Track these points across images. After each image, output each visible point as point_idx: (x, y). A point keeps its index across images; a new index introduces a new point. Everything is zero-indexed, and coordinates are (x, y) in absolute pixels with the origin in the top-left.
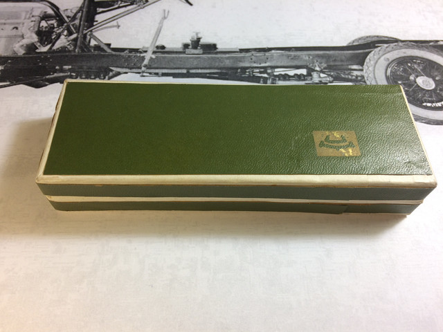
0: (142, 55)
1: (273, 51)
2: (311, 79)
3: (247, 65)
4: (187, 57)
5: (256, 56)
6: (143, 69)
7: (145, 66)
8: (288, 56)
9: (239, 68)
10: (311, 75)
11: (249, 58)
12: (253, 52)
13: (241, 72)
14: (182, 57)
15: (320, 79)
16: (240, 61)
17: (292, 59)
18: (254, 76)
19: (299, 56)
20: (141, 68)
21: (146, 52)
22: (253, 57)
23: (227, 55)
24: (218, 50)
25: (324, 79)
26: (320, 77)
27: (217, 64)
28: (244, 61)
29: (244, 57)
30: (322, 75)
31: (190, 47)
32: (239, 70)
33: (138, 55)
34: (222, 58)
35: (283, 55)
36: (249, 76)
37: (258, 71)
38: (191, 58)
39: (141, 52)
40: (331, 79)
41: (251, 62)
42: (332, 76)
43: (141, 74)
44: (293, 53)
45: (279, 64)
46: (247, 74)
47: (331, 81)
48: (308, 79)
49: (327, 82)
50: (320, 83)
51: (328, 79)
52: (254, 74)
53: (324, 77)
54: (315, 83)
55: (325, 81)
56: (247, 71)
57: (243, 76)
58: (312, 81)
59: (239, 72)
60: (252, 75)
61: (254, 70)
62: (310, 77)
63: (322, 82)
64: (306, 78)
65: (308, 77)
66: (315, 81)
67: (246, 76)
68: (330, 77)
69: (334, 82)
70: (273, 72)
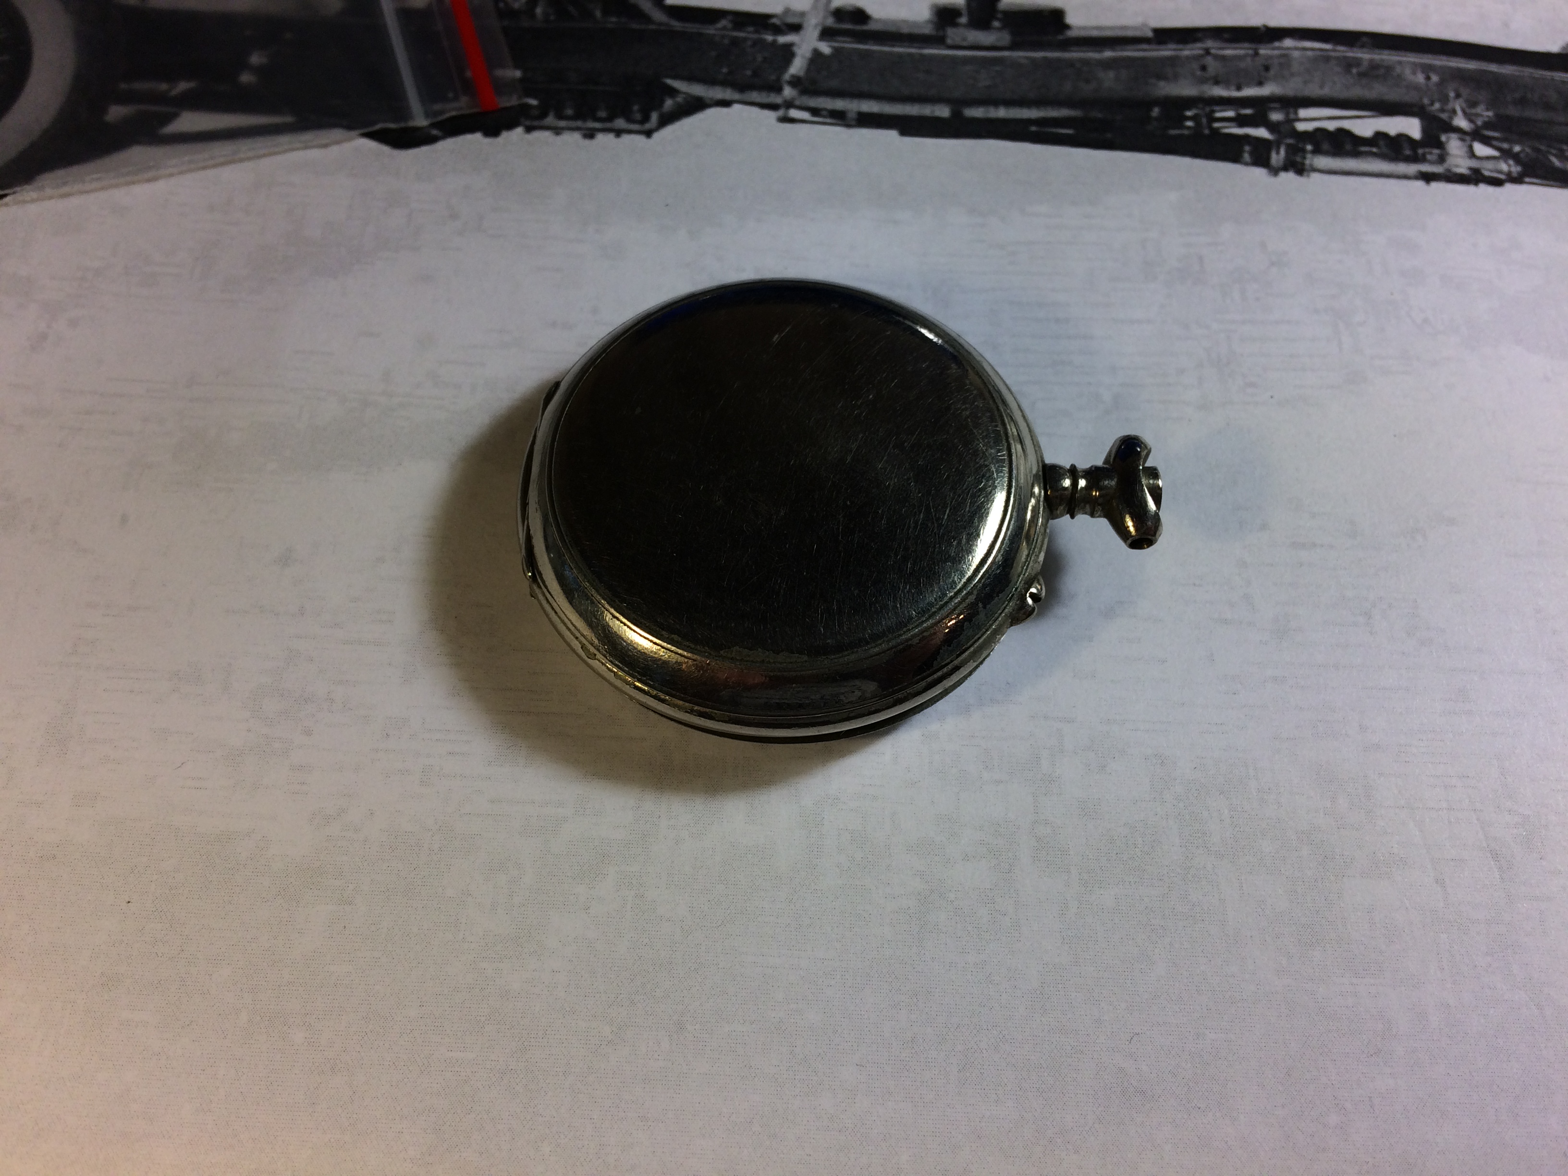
0: (782, 39)
1: (1288, 43)
2: (1442, 159)
3: (1186, 89)
4: (954, 60)
5: (1223, 58)
6: (788, 92)
7: (795, 82)
8: (1348, 65)
9: (1157, 102)
10: (1440, 145)
11: (1195, 66)
12: (1209, 43)
13: (1164, 116)
14: (932, 58)
15: (1474, 164)
16: (1160, 77)
17: (1362, 75)
18: (1216, 132)
19: (1389, 69)
20: (779, 90)
21: (796, 28)
22: (1209, 60)
23: (1108, 54)
24: (1071, 34)
25: (1490, 165)
26: (1472, 155)
27: (1068, 87)
28: (1176, 77)
29: (1172, 61)
30: (1481, 149)
31: (963, 20)
32: (1156, 112)
33: (769, 38)
34: (1086, 62)
35: (1327, 59)
36: (1197, 134)
37: (1231, 114)
38: (966, 61)
39: (778, 30)
40: (1516, 169)
41: (1203, 81)
42: (1516, 158)
43: (781, 113)
44: (1365, 55)
45: (1314, 90)
46: (1189, 128)
47: (1515, 175)
48: (1429, 157)
49: (1502, 177)
50: (1473, 176)
51: (1504, 167)
52: (1216, 125)
53: (1488, 158)
54: (1456, 174)
55: (1491, 171)
56: (1189, 113)
57: (1173, 132)
58: (1446, 165)
59: (1156, 119)
60: (1207, 132)
61: (1213, 111)
62: (1436, 151)
63: (1482, 175)
64: (1420, 151)
65: (1427, 150)
66: (1457, 166)
67: (1186, 132)
68: (1511, 162)
69: (1527, 180)
70: (1290, 122)
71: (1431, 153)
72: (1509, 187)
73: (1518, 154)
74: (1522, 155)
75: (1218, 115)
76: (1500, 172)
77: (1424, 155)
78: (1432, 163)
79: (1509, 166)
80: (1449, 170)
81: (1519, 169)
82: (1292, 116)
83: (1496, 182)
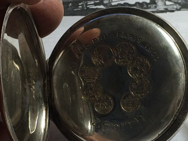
2: (156, 7)
10: (155, 3)
13: (73, 5)
15: (166, 7)
18: (88, 8)
25: (171, 7)
26: (165, 4)
30: (168, 3)
32: (70, 4)
36: (83, 9)
37: (93, 3)
40: (179, 7)
42: (179, 4)
46: (80, 8)
47: (178, 8)
48: (151, 7)
49: (174, 10)
50: (165, 11)
51: (175, 7)
52: (88, 6)
53: (170, 5)
54: (160, 11)
55: (171, 8)
56: (80, 4)
57: (75, 10)
58: (157, 9)
59: (71, 7)
60: (85, 8)
61: (87, 3)
62: (154, 5)
63: (168, 10)
64: (149, 6)
65: (151, 5)
66: (160, 8)
67: (79, 9)
68: (178, 5)
69: (182, 9)
70: (110, 3)
71: (152, 6)
72: (176, 12)
73: (180, 3)
74: (181, 3)
75: (88, 4)
76: (174, 8)
77: (150, 7)
78: (152, 8)
79: (177, 6)
80: (158, 10)
81: (180, 7)
82: (111, 1)
83: (173, 11)
